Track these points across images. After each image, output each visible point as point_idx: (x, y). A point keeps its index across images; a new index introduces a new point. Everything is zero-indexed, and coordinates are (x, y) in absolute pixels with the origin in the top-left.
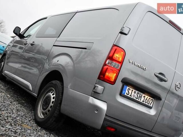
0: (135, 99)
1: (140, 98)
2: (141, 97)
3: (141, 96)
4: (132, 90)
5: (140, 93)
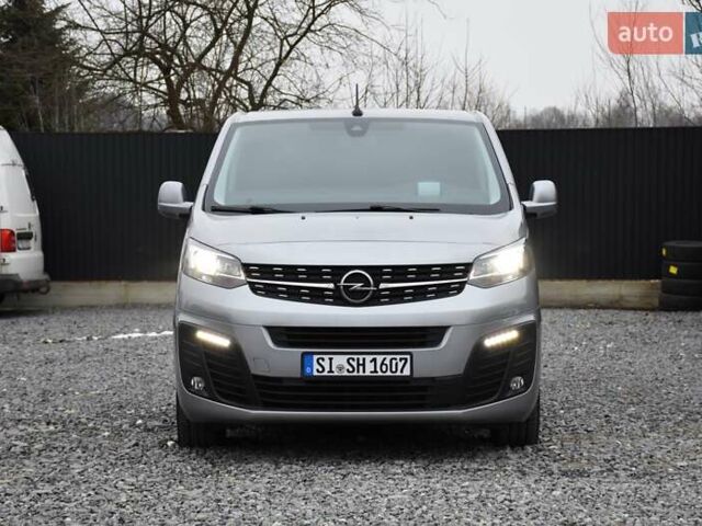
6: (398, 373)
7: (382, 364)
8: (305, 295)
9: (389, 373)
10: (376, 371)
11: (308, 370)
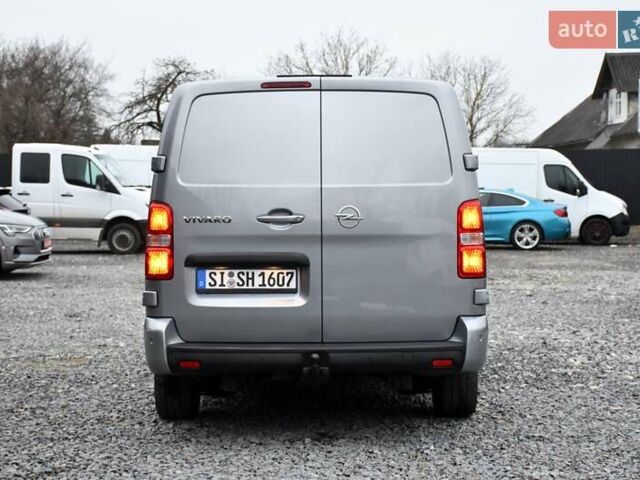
0: (237, 287)
1: (250, 281)
2: (253, 279)
3: (250, 276)
4: (222, 274)
5: (245, 271)
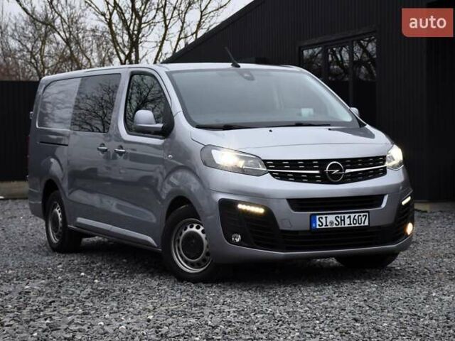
6: (362, 225)
7: (354, 219)
8: (305, 178)
9: (357, 225)
10: (350, 224)
11: (314, 225)
